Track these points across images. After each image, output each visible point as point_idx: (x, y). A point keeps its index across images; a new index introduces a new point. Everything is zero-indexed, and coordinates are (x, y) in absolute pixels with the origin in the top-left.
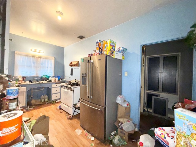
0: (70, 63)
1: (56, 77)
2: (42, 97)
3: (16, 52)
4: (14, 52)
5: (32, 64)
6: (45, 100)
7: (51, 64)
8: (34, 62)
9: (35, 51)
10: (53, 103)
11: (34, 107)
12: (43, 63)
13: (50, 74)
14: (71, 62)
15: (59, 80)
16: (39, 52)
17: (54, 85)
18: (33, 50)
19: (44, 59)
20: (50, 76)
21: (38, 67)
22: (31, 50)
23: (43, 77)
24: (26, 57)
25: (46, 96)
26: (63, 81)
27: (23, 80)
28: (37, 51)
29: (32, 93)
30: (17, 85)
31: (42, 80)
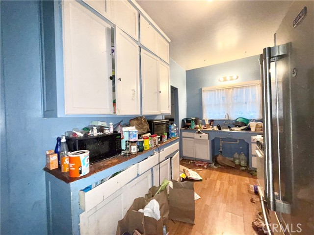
2: (236, 155)
3: (203, 89)
4: (201, 89)
5: (221, 100)
6: (240, 162)
8: (223, 97)
9: (225, 80)
10: (251, 174)
11: (220, 166)
12: (237, 96)
13: (252, 114)
16: (232, 80)
18: (222, 79)
19: (239, 89)
21: (230, 104)
22: (219, 81)
23: (237, 120)
24: (213, 92)
27: (210, 124)
28: (228, 78)
29: (221, 145)
30: (199, 130)
31: (236, 126)
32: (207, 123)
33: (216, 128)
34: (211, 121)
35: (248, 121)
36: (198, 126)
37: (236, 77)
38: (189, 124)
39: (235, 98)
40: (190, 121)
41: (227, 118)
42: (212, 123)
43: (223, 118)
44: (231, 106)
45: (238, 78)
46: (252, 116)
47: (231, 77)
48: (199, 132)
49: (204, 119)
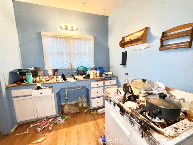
0: (121, 40)
1: (96, 69)
2: (80, 100)
5: (64, 49)
6: (83, 105)
7: (90, 48)
9: (66, 29)
12: (78, 47)
13: (89, 64)
14: (123, 38)
15: (101, 75)
16: (72, 30)
17: (93, 84)
18: (63, 27)
19: (79, 41)
20: (89, 67)
21: (72, 54)
22: (61, 28)
23: (79, 69)
24: (55, 39)
25: (85, 100)
26: (108, 76)
27: (54, 74)
28: (69, 28)
29: (66, 94)
30: (38, 85)
31: (78, 74)
32: (51, 73)
33: (60, 79)
34: (55, 71)
35: (86, 69)
36: (38, 79)
37: (76, 29)
38: (24, 77)
39: (76, 49)
40: (25, 72)
41: (70, 67)
42: (56, 73)
43: (67, 67)
44: (73, 56)
45: (77, 30)
46: (89, 65)
47: (72, 28)
48: (39, 88)
49: (46, 69)
